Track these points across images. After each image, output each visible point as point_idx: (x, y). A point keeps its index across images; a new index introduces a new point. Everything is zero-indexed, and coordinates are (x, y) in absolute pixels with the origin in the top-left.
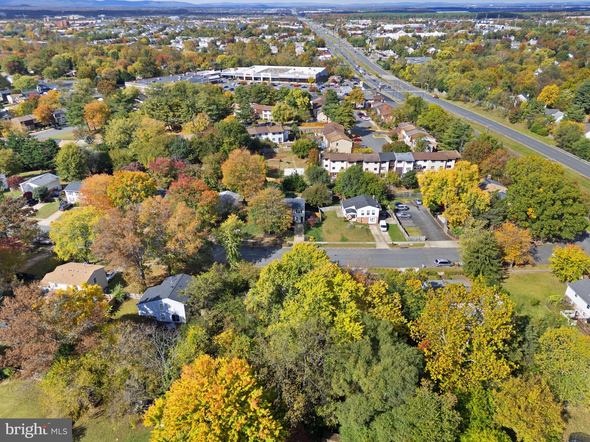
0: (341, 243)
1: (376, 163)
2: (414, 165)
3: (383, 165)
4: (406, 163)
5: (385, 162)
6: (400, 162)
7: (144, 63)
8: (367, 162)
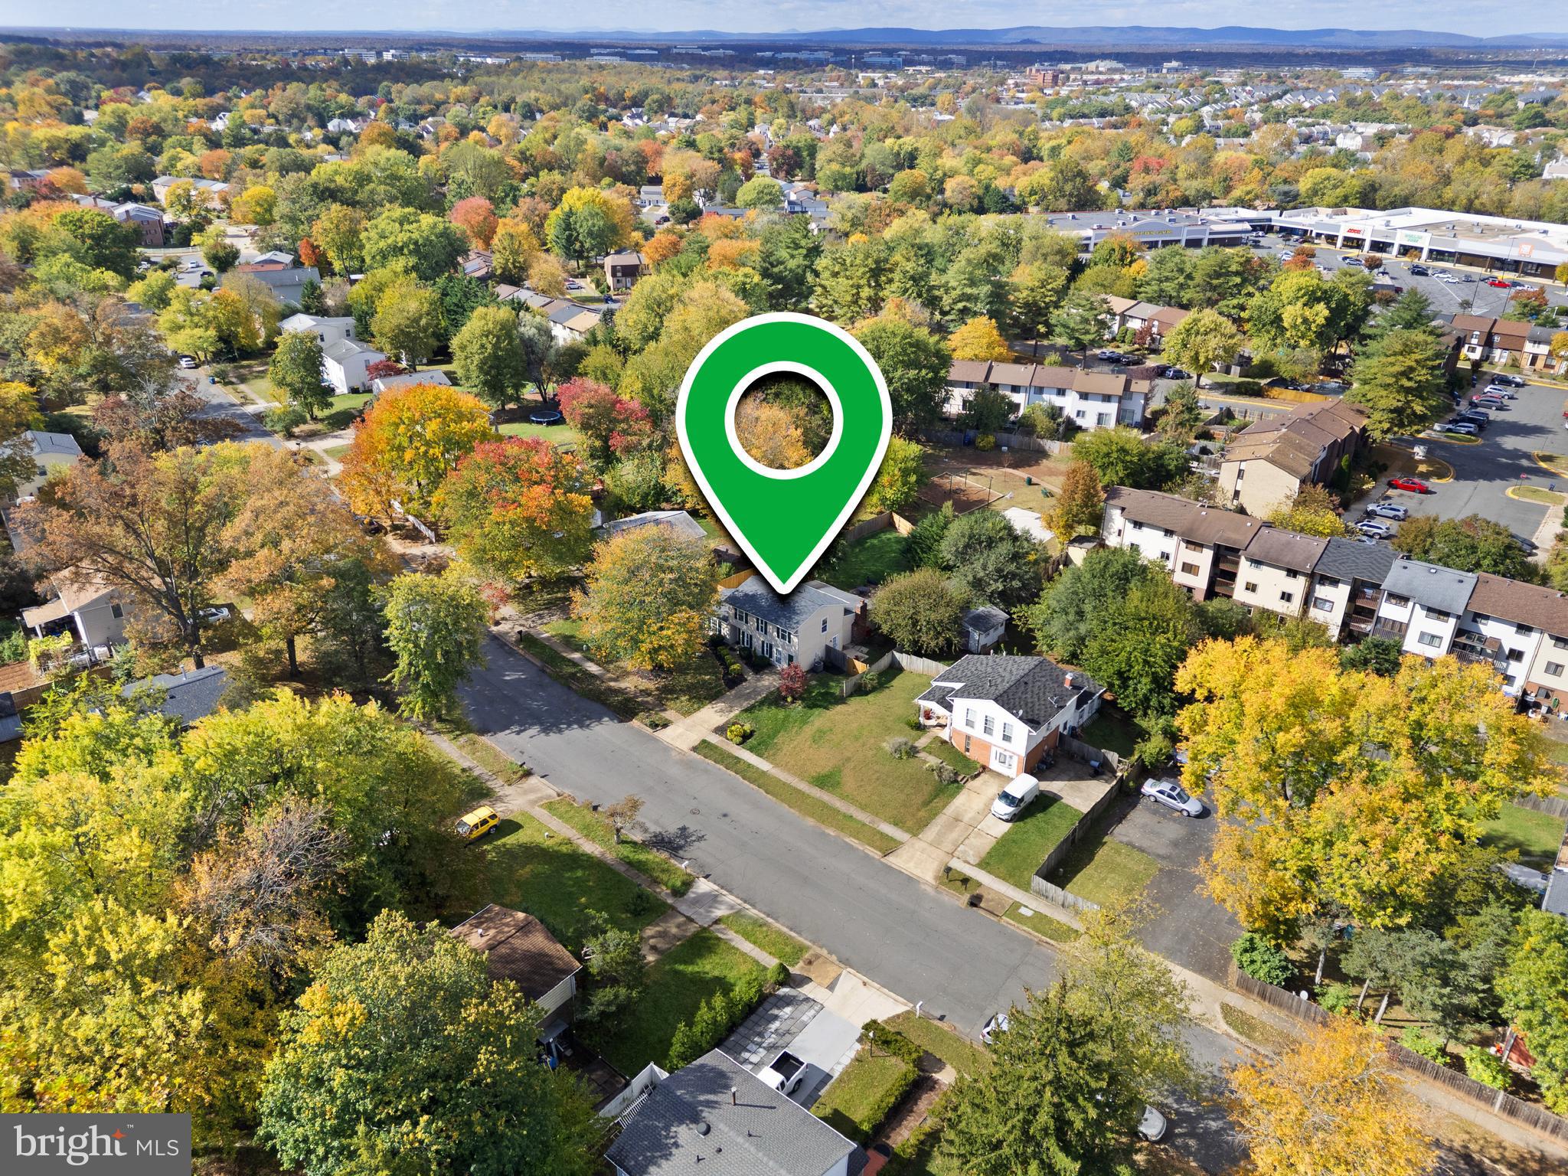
0: (803, 786)
1: (1292, 573)
2: (1459, 632)
3: (1322, 591)
4: (1420, 613)
5: (1334, 582)
6: (1402, 599)
7: (1062, 172)
8: (1257, 562)
